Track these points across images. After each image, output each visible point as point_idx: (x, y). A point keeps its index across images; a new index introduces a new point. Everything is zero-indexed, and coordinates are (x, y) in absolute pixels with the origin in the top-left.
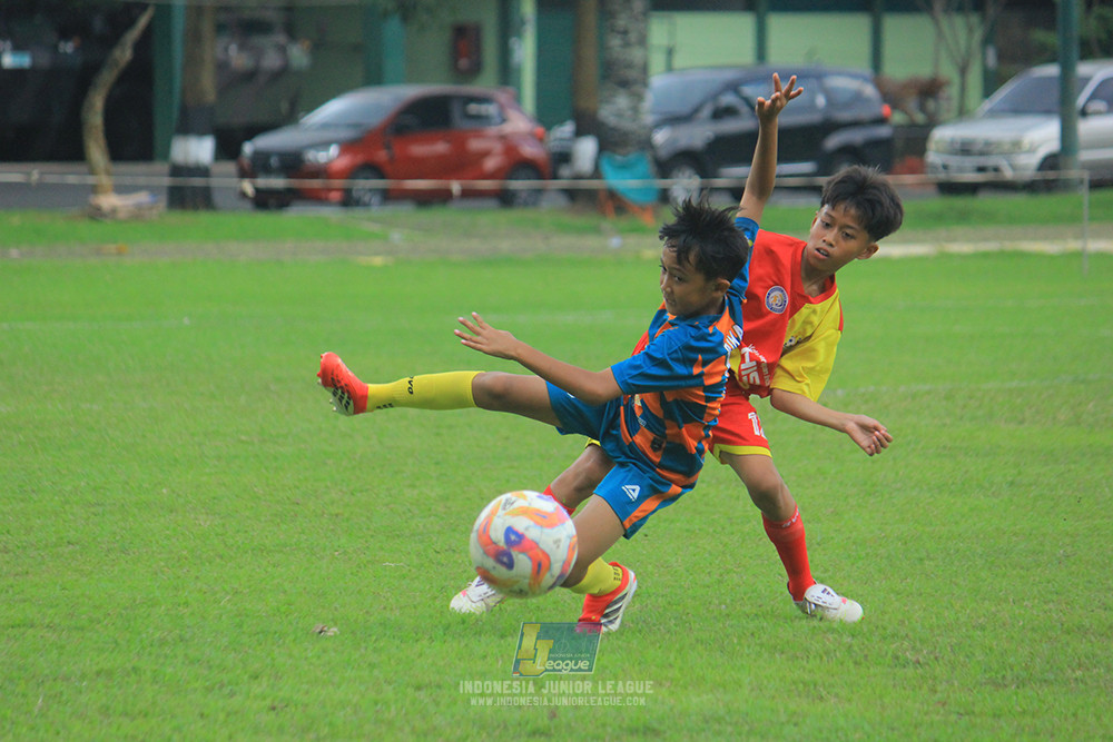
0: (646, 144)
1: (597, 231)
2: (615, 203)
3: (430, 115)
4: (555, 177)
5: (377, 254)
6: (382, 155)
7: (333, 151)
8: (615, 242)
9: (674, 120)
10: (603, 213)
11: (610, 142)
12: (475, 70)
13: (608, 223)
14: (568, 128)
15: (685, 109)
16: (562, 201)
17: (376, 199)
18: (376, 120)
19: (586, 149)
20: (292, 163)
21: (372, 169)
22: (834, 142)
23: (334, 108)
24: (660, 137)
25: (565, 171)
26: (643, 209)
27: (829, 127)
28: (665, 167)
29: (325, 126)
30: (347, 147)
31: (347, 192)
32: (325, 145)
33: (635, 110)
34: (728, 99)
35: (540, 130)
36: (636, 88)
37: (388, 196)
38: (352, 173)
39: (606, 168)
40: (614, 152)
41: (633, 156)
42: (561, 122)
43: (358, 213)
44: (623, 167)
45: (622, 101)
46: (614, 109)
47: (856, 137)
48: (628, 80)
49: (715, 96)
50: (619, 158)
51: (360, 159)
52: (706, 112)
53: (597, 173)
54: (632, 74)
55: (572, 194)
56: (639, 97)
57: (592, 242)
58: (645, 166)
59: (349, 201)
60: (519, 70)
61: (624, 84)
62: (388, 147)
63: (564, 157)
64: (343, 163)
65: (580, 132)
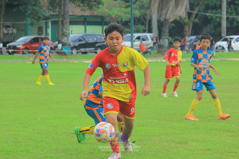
0: (70, 45)
1: (62, 58)
2: (65, 54)
3: (36, 40)
4: (55, 50)
5: (29, 61)
6: (28, 46)
7: (21, 46)
8: (65, 60)
9: (74, 41)
10: (63, 55)
11: (64, 45)
12: (42, 33)
13: (64, 57)
14: (57, 42)
15: (75, 40)
16: (56, 53)
17: (27, 53)
18: (27, 41)
19: (60, 46)
20: (15, 47)
21: (27, 48)
22: (97, 45)
23: (21, 39)
24: (71, 44)
25: (56, 49)
26: (69, 55)
27: (97, 43)
28: (72, 48)
29: (19, 42)
30: (23, 45)
31: (23, 52)
32: (20, 45)
33: (68, 40)
34: (81, 38)
35: (52, 43)
36: (68, 37)
37: (29, 52)
38: (24, 49)
39: (63, 48)
40: (65, 46)
41: (67, 47)
42: (56, 42)
43: (25, 55)
44: (66, 48)
45: (66, 38)
46: (64, 40)
47: (100, 44)
48: (67, 35)
49: (79, 38)
50: (65, 47)
51: (25, 47)
52: (78, 40)
53: (62, 49)
54: (67, 34)
55: (57, 53)
56: (68, 38)
57: (62, 60)
58: (69, 48)
59: (23, 53)
60: (49, 34)
61: (66, 36)
62: (29, 45)
63: (56, 47)
64: (22, 47)
65: (59, 43)
